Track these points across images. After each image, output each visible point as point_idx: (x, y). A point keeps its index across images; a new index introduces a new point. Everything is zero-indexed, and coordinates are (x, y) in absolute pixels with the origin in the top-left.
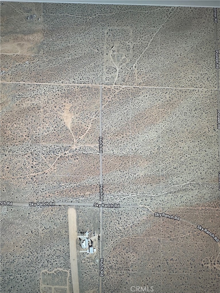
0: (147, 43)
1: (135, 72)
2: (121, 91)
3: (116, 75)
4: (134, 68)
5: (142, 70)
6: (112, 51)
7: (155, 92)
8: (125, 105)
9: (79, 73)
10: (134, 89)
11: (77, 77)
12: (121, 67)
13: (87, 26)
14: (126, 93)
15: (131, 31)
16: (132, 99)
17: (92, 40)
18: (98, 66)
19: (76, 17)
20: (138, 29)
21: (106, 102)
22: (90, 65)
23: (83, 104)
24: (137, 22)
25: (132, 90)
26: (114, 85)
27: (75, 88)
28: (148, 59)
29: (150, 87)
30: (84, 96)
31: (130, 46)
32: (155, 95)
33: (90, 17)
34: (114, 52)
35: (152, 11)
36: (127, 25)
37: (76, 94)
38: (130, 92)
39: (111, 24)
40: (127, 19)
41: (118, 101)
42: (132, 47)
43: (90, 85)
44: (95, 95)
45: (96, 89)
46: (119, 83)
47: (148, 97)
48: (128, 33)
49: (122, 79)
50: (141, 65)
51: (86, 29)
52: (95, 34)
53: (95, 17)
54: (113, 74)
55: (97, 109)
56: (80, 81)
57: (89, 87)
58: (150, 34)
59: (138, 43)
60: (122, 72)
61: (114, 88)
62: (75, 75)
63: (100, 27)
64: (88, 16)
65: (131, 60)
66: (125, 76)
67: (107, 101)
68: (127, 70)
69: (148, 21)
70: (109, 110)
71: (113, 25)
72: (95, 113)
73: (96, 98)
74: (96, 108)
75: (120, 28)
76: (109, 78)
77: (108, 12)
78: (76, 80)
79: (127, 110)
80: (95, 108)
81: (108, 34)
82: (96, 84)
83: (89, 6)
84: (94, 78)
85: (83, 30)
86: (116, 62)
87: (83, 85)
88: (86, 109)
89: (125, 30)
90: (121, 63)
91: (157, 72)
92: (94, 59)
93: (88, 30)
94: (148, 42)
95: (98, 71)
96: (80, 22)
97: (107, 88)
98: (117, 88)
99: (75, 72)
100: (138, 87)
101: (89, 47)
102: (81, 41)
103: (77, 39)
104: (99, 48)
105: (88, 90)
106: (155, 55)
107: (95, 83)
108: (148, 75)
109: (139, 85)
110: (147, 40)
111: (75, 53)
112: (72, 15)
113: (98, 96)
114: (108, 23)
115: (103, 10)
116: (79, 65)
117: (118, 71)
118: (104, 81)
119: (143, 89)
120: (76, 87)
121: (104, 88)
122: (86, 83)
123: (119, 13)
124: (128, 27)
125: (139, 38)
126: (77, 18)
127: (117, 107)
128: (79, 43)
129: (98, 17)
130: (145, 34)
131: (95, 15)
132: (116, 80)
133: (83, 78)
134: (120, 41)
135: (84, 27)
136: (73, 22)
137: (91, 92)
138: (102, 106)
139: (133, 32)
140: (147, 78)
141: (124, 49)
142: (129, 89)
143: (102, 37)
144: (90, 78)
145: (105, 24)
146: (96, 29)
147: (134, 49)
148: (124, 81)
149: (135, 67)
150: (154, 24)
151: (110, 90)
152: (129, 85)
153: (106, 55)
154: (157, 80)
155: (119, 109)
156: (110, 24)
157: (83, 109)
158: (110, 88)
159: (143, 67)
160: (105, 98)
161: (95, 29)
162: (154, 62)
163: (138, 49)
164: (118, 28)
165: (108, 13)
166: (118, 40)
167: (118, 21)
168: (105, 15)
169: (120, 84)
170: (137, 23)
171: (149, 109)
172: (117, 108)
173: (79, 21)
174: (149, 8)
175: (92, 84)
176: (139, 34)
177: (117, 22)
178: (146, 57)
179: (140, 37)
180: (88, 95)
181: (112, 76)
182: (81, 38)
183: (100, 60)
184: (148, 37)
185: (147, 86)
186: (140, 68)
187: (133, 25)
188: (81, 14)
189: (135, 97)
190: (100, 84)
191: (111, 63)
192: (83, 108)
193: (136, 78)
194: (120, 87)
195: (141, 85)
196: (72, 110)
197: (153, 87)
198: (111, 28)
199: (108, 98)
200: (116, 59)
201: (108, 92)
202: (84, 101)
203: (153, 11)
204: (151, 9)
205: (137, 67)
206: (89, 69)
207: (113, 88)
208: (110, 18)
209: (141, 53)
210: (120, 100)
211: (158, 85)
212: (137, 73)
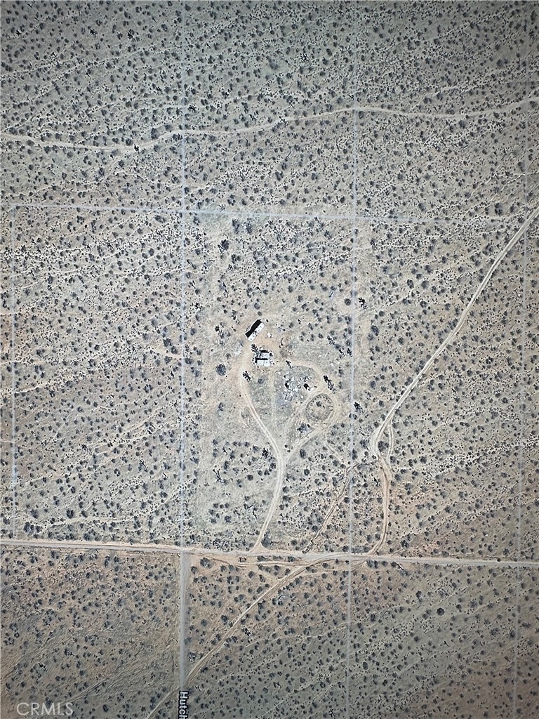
0: (452, 308)
1: (381, 476)
2: (297, 581)
3: (270, 494)
4: (373, 449)
5: (419, 467)
6: (249, 354)
7: (490, 589)
8: (316, 658)
9: (58, 475)
10: (373, 570)
11: (48, 501)
12: (298, 444)
13: (107, 201)
14: (327, 593)
15: (366, 233)
16: (359, 625)
17: (133, 286)
18: (167, 438)
19: (44, 144)
20: (403, 221)
21: (213, 643)
22: (126, 429)
23: (81, 652)
24: (400, 177)
25: (359, 577)
26: (259, 549)
27: (36, 565)
28: (457, 400)
29: (464, 562)
30: (92, 609)
31: (355, 321)
32: (490, 606)
33: (121, 147)
34: (265, 355)
35: (488, 113)
36: (343, 200)
37: (42, 597)
38: (350, 590)
39: (245, 191)
40: (338, 159)
41: (282, 637)
42: (366, 330)
43: (122, 547)
44: (149, 600)
45: (155, 571)
46: (290, 539)
47: (447, 616)
48: (347, 242)
49: (307, 514)
50: (415, 433)
51: (102, 220)
52: (151, 252)
53: (156, 148)
54: (251, 488)
55: (160, 683)
56: (68, 521)
57: (116, 560)
58: (473, 253)
59: (402, 307)
60: (307, 472)
61: (260, 567)
62: (40, 488)
63: (183, 210)
64: (110, 138)
65: (357, 405)
66: (323, 501)
67: (218, 637)
68: (336, 463)
69: (461, 176)
70: (227, 686)
71: (257, 196)
72: (153, 701)
73: (159, 621)
74: (153, 676)
75: (297, 213)
76: (233, 507)
77: (231, 117)
78: (42, 516)
79: (329, 687)
80: (148, 674)
81: (231, 251)
82: (157, 542)
83: (119, 82)
84: (143, 505)
85: (80, 227)
86: (274, 419)
87: (80, 546)
88: (102, 680)
89: (327, 228)
90: (303, 420)
91: (504, 475)
92: (146, 396)
93: (114, 227)
94: (462, 298)
95: (168, 467)
96: (64, 176)
97: (217, 567)
98: (277, 567)
99: (36, 473)
100: (396, 558)
101: (120, 329)
102: (70, 289)
103: (51, 279)
104: (174, 335)
105: (112, 575)
106: (498, 376)
107: (152, 535)
108: (455, 495)
109: (403, 549)
110: (453, 290)
111: (39, 361)
112: (19, 137)
113: (165, 610)
114: (231, 187)
115: (199, 106)
116: (59, 430)
117: (281, 471)
118: (204, 524)
119: (424, 571)
120: (46, 559)
121: (202, 562)
122: (100, 532)
123: (297, 122)
124: (349, 213)
125: (405, 279)
126: (47, 150)
127: (275, 671)
128: (62, 300)
129: (173, 149)
130: (445, 250)
131: (154, 137)
132: (269, 518)
133: (81, 505)
134: (294, 295)
135: (92, 208)
136: (23, 177)
137: (128, 586)
138: (187, 666)
139: (372, 242)
140: (447, 510)
141: (317, 339)
142: (345, 573)
143: (194, 267)
144: (123, 505)
145: (213, 191)
146: (158, 218)
147: (379, 341)
148: (315, 529)
149: (382, 446)
150: (497, 190)
151: (233, 574)
152: (345, 549)
153: (217, 377)
154: (504, 520)
155: (284, 684)
156: (238, 192)
157: (85, 679)
158: (234, 562)
159: (428, 448)
160: (204, 623)
161: (151, 219)
162: (489, 416)
163: (401, 341)
164: (285, 218)
165: (232, 124)
166: (284, 285)
167: (287, 173)
168: (212, 139)
169: (294, 543)
170: (399, 185)
171: (453, 686)
172: (272, 675)
173: (58, 172)
174: (473, 98)
175: (131, 541)
176: (410, 251)
177: (279, 177)
178: (447, 390)
179: (414, 271)
180: (113, 603)
181: (247, 499)
182: (74, 273)
183: (183, 401)
184: (460, 269)
185: (445, 554)
186: (407, 450)
187: (374, 200)
188: (73, 131)
189: (373, 618)
190: (182, 540)
191: (240, 420)
192: (82, 673)
193: (386, 511)
194: (291, 559)
195: (411, 549)
196: (23, 685)
197: (481, 562)
198: (244, 214)
199: (225, 618)
200: (273, 396)
201: (225, 585)
202: (90, 632)
203: (498, 111)
204: (483, 101)
205: (391, 449)
206: (116, 456)
207: (252, 565)
208: (242, 154)
209: (416, 364)
210: (292, 631)
211: (506, 552)
212: (391, 478)
